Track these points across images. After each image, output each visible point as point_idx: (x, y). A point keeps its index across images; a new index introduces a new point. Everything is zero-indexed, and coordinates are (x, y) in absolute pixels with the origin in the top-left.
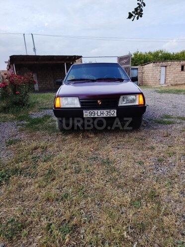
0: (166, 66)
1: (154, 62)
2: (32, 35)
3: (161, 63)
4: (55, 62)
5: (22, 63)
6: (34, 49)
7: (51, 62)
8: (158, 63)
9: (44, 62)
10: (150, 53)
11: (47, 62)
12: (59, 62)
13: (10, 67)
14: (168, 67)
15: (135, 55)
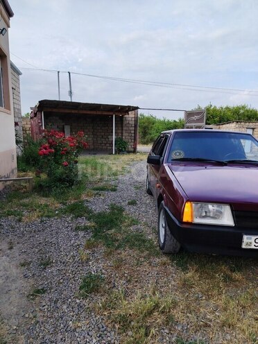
0: (253, 129)
1: (237, 122)
2: (69, 73)
3: (247, 124)
4: (99, 113)
5: (54, 110)
6: (71, 92)
7: (94, 113)
8: (243, 123)
9: (85, 112)
10: (227, 108)
11: (89, 112)
12: (106, 113)
13: (35, 115)
14: (255, 130)
15: (208, 109)
